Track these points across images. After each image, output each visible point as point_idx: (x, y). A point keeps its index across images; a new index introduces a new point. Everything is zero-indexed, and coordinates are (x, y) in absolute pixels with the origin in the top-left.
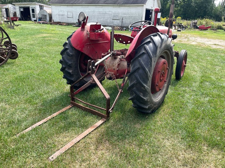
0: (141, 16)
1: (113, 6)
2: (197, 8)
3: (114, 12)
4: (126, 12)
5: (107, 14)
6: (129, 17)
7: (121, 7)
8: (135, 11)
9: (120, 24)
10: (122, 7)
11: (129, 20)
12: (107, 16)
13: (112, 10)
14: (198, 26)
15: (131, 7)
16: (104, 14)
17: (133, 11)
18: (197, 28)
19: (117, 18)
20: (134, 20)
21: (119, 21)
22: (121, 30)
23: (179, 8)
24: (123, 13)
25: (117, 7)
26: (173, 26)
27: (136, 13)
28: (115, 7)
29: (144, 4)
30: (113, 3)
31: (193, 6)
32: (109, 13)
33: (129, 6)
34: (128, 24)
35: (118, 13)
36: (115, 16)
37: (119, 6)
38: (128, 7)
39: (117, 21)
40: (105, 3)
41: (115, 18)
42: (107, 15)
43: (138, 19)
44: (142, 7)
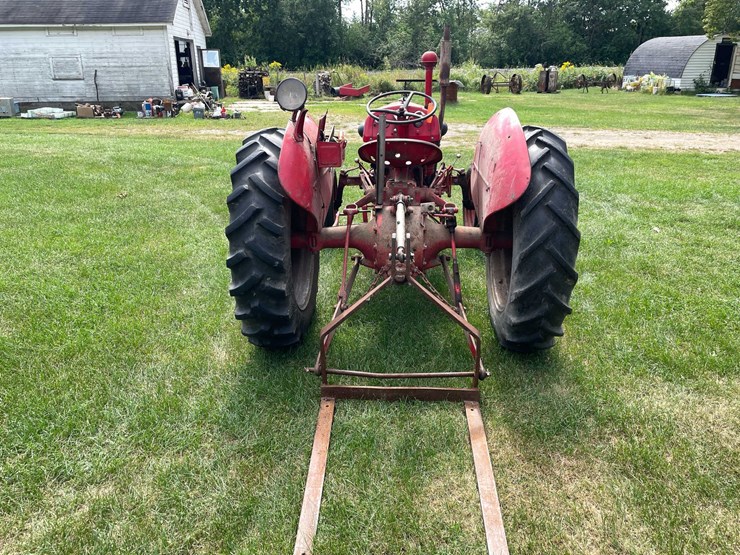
0: (165, 63)
1: (44, 29)
2: (301, 32)
3: (52, 50)
4: (105, 51)
5: (24, 59)
6: (121, 69)
7: (79, 33)
8: (136, 45)
9: (91, 94)
10: (85, 33)
11: (121, 78)
12: (27, 66)
13: (44, 46)
14: (336, 88)
15: (118, 33)
16: (12, 59)
17: (131, 45)
18: (334, 93)
19: (74, 74)
20: (143, 76)
21: (82, 82)
22: (108, 116)
23: (249, 33)
24: (91, 56)
25: (62, 33)
26: (267, 93)
27: (143, 53)
28: (52, 33)
29: (166, 22)
30: (45, 21)
31: (290, 28)
32: (31, 56)
33: (110, 29)
34: (121, 93)
35: (71, 56)
36: (62, 68)
37: (72, 29)
38: (107, 32)
39: (72, 82)
40: (10, 19)
41: (62, 74)
42: (25, 62)
43: (157, 72)
44: (161, 31)
